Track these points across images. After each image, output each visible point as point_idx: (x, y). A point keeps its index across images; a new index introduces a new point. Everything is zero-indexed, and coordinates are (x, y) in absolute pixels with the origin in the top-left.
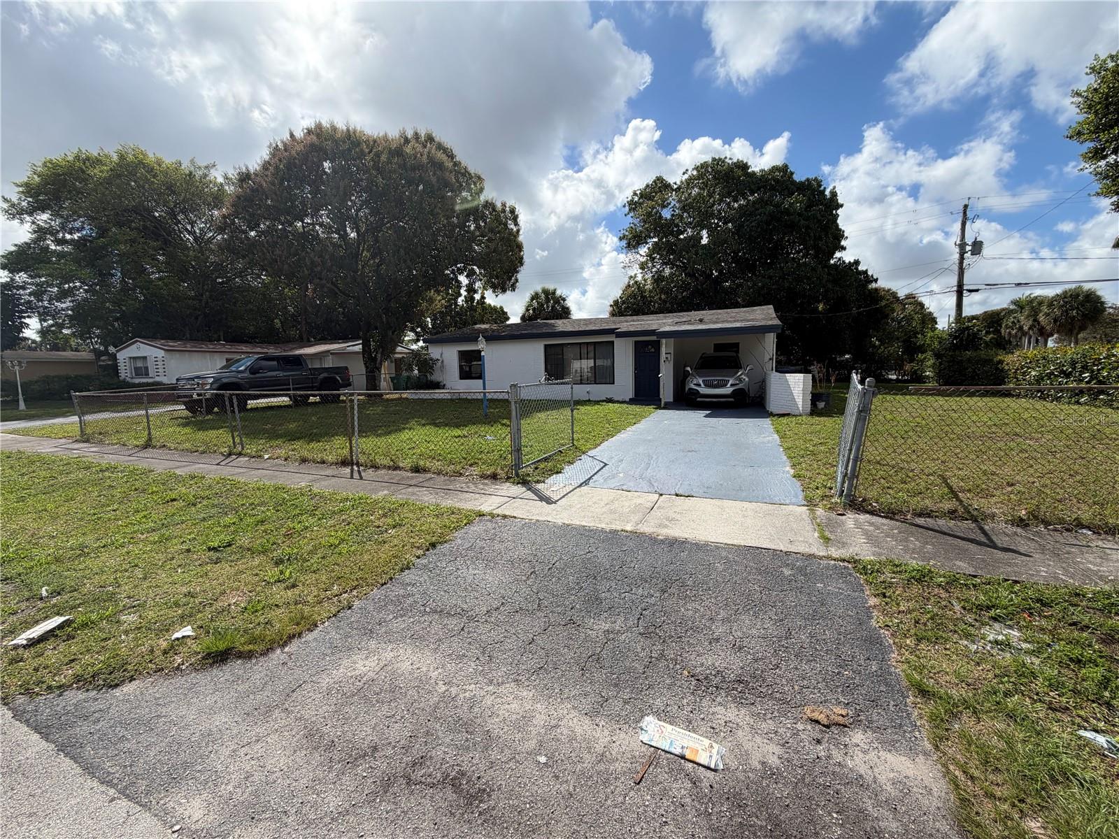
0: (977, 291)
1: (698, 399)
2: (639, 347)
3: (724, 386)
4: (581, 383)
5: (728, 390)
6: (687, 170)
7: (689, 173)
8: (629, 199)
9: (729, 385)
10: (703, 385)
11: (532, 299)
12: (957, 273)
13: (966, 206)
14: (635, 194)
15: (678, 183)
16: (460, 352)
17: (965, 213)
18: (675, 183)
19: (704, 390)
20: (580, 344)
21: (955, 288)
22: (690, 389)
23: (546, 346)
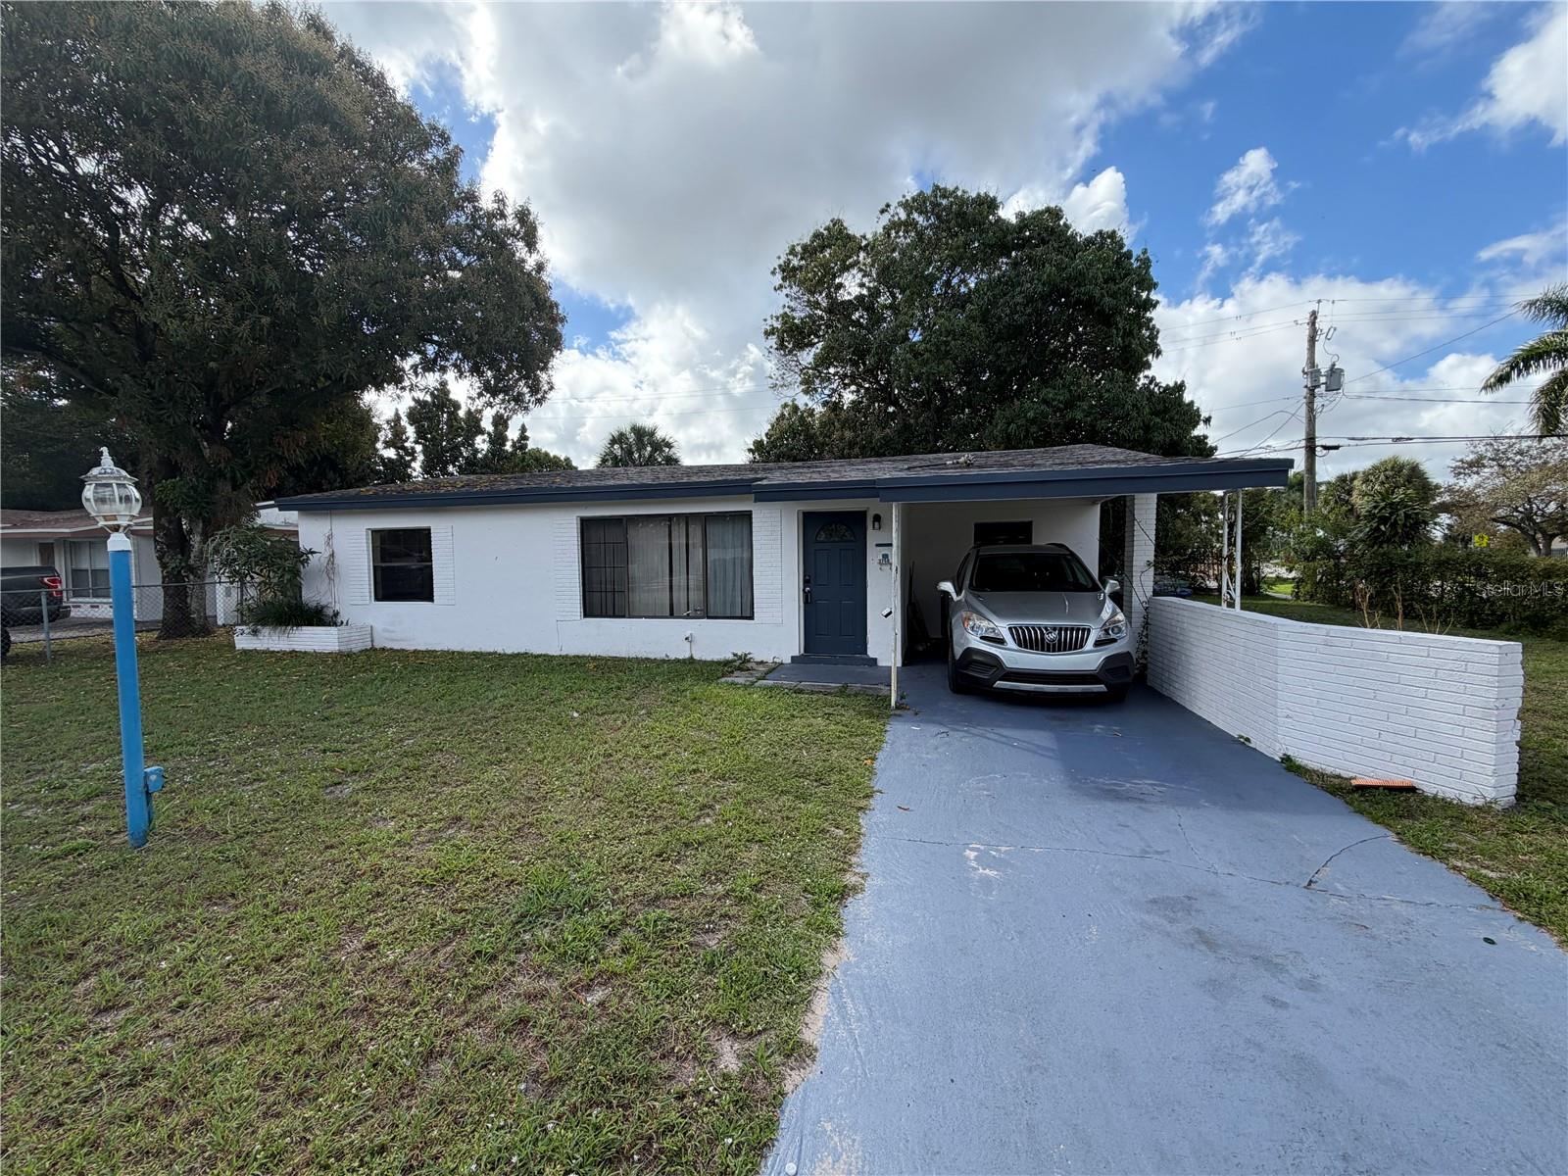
0: (1336, 448)
1: (999, 684)
2: (814, 527)
3: (1076, 645)
4: (672, 615)
5: (1088, 659)
6: (888, 206)
7: (892, 210)
8: (781, 262)
9: (1089, 645)
10: (1011, 643)
11: (613, 441)
12: (1304, 420)
13: (1314, 315)
14: (792, 252)
15: (869, 236)
16: (377, 534)
17: (1313, 323)
18: (864, 237)
19: (1013, 657)
20: (670, 517)
21: (1303, 443)
22: (969, 651)
23: (585, 523)
